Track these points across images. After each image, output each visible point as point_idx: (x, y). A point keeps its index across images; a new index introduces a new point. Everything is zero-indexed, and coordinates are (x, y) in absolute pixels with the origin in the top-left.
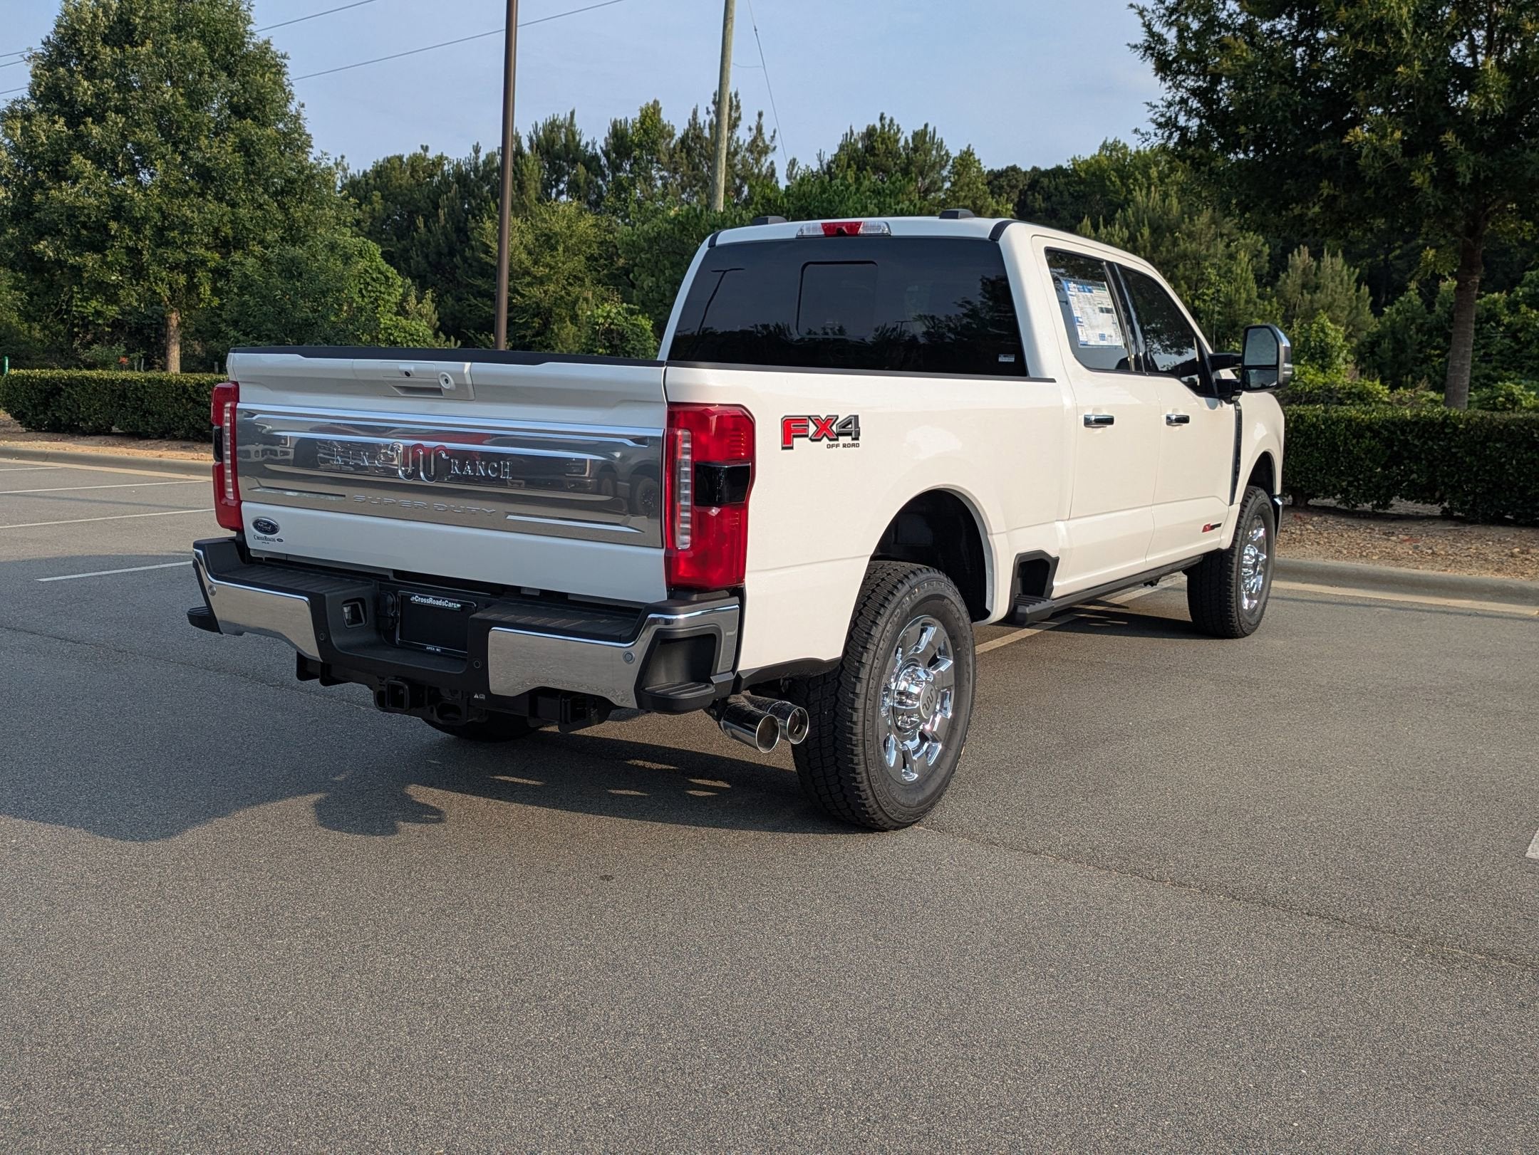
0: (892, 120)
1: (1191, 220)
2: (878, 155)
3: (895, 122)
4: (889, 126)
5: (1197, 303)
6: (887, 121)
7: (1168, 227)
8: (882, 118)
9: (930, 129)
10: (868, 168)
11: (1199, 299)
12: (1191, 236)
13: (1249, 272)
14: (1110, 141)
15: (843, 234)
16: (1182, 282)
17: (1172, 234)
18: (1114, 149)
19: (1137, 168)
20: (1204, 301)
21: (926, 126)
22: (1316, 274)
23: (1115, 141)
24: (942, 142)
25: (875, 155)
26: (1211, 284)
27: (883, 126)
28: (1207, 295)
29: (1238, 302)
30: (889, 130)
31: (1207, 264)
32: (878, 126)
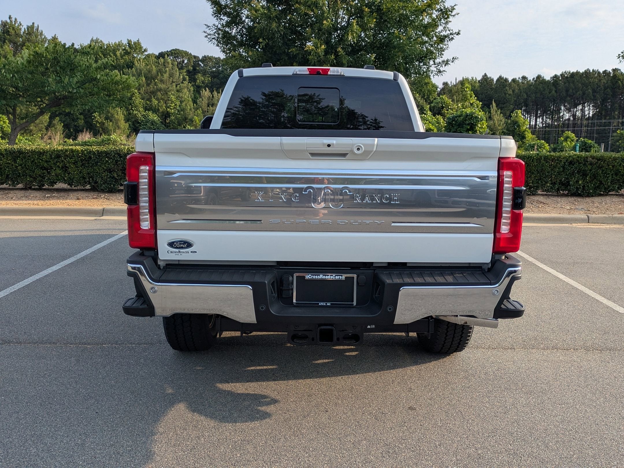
0: (16, 19)
1: (162, 75)
2: (11, 35)
3: (18, 20)
4: (15, 22)
5: (168, 109)
6: (13, 20)
7: (152, 77)
8: (10, 18)
9: (36, 25)
10: (6, 41)
11: (169, 108)
12: (162, 81)
13: (190, 98)
14: (95, 38)
15: (320, 74)
16: (161, 101)
17: (154, 80)
18: (97, 42)
19: (110, 51)
20: (171, 109)
21: (33, 23)
22: (212, 99)
23: (97, 39)
24: (42, 32)
25: (9, 35)
26: (172, 102)
27: (11, 21)
28: (172, 106)
29: (186, 110)
30: (15, 24)
31: (170, 93)
32: (9, 21)
